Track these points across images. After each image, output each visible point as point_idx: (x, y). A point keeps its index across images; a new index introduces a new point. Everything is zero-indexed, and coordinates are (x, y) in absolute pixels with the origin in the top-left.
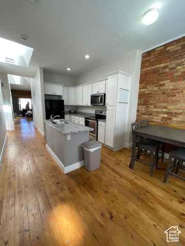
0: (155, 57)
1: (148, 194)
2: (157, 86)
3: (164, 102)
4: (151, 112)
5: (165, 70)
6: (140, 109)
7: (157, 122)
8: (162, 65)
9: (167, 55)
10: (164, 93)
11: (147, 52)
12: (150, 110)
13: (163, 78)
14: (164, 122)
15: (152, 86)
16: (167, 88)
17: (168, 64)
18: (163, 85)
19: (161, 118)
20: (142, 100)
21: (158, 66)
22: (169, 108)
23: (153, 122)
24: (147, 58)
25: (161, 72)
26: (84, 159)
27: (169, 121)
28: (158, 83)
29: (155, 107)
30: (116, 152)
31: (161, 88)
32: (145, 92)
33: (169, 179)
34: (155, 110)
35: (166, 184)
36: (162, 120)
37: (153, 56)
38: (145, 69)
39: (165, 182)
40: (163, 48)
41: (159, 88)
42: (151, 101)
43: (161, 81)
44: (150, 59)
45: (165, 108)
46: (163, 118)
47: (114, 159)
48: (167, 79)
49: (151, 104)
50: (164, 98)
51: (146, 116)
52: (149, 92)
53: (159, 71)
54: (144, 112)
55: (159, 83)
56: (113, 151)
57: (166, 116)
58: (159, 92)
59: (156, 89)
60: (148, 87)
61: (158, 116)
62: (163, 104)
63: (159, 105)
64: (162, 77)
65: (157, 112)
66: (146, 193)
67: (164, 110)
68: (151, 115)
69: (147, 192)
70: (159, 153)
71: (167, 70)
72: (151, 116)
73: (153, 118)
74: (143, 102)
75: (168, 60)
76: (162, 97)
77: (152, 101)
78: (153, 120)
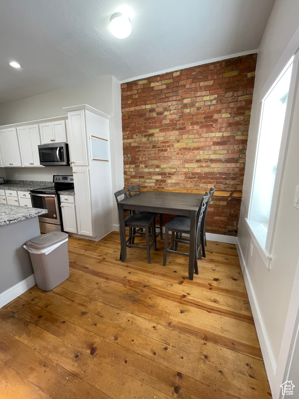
0: (138, 93)
1: (146, 290)
2: (145, 136)
3: (156, 159)
4: (142, 173)
5: (151, 114)
6: (127, 170)
7: (150, 187)
8: (148, 107)
9: (152, 93)
10: (154, 147)
11: (128, 84)
12: (141, 170)
13: (151, 125)
14: (158, 186)
15: (139, 135)
16: (156, 139)
17: (154, 106)
18: (152, 135)
19: (155, 181)
20: (129, 155)
21: (143, 107)
22: (162, 167)
23: (145, 187)
24: (129, 93)
25: (147, 116)
26: (33, 272)
27: (163, 184)
28: (145, 132)
29: (146, 167)
30: (99, 241)
31: (150, 139)
32: (132, 145)
33: (169, 259)
34: (146, 170)
35: (166, 266)
36: (156, 184)
37: (136, 92)
38: (127, 109)
39: (164, 265)
40: (145, 82)
41: (148, 140)
42: (140, 158)
43: (150, 129)
44: (132, 95)
45: (158, 167)
46: (157, 181)
47: (95, 255)
48: (156, 127)
49: (141, 162)
50: (155, 154)
51: (136, 180)
52: (136, 145)
53: (145, 114)
54: (133, 174)
55: (148, 132)
56: (94, 242)
57: (159, 177)
58: (148, 145)
59: (144, 140)
60: (135, 136)
61: (152, 179)
62: (155, 162)
63: (150, 163)
64: (149, 123)
65: (150, 173)
66: (144, 289)
67: (157, 170)
68: (143, 177)
69: (145, 287)
70: (157, 229)
71: (154, 115)
72: (142, 180)
73: (145, 182)
74: (130, 160)
75: (154, 101)
76: (153, 152)
77: (142, 158)
78: (146, 185)
